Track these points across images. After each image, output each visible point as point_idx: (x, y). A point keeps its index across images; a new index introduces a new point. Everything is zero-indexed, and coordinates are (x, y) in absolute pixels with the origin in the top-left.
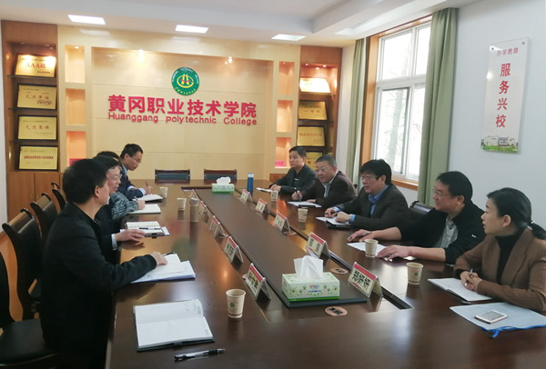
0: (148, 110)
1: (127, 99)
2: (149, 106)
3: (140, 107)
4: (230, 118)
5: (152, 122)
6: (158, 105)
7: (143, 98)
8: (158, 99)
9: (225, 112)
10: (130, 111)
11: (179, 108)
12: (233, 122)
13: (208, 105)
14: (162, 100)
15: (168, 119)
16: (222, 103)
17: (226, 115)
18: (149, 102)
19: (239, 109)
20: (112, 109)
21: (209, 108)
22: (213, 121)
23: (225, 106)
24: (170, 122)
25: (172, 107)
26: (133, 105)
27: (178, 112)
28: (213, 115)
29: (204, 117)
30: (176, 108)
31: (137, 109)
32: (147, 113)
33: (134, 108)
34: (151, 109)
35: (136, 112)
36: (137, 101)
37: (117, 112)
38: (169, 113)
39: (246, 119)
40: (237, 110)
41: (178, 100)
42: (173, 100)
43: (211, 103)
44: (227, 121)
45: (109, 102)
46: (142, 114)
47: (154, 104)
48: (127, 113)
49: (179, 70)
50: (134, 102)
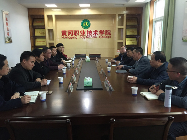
0: (74, 35)
1: (67, 31)
2: (74, 33)
3: (71, 34)
4: (102, 36)
5: (75, 39)
6: (77, 33)
7: (72, 31)
8: (77, 31)
9: (100, 34)
10: (68, 35)
11: (84, 33)
12: (102, 37)
13: (93, 32)
14: (78, 31)
15: (80, 38)
16: (99, 31)
17: (100, 35)
18: (74, 32)
19: (105, 33)
20: (63, 35)
21: (94, 33)
22: (96, 37)
23: (100, 32)
24: (81, 39)
25: (82, 33)
26: (69, 33)
27: (84, 35)
28: (96, 35)
29: (92, 36)
30: (83, 33)
31: (70, 35)
32: (74, 36)
33: (69, 34)
34: (75, 34)
35: (70, 36)
36: (70, 32)
37: (64, 36)
38: (81, 35)
39: (107, 36)
40: (104, 33)
41: (83, 31)
42: (82, 31)
43: (95, 31)
44: (100, 37)
45: (62, 33)
46: (72, 36)
47: (76, 33)
48: (67, 36)
49: (83, 20)
50: (69, 32)
